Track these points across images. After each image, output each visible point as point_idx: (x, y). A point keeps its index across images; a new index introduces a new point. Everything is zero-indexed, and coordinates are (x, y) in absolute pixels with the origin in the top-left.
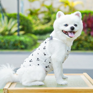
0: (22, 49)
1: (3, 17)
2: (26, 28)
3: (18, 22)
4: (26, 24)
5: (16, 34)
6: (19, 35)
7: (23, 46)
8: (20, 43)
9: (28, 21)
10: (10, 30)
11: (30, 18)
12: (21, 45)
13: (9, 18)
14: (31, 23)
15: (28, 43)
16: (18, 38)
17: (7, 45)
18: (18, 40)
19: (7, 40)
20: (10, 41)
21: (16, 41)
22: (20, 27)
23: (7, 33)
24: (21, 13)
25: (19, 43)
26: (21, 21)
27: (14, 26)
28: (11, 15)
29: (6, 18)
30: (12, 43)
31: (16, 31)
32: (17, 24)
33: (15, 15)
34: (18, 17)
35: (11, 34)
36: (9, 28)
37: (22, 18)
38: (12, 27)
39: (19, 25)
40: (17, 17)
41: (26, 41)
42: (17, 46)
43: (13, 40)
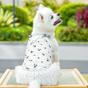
0: (18, 40)
2: (21, 20)
3: (13, 14)
4: (21, 16)
5: (12, 25)
6: (14, 27)
8: (15, 34)
9: (23, 13)
10: (6, 22)
11: (26, 10)
12: (16, 36)
13: (5, 10)
15: (23, 34)
16: (13, 30)
18: (14, 31)
19: (3, 32)
20: (6, 33)
21: (11, 32)
22: (16, 19)
23: (3, 24)
24: (16, 5)
25: (14, 35)
26: (17, 13)
29: (2, 10)
30: (8, 34)
31: (12, 23)
32: (13, 16)
33: (11, 7)
35: (6, 26)
36: (5, 20)
37: (18, 10)
38: (8, 19)
39: (15, 17)
40: (12, 9)
41: (21, 33)
43: (9, 32)
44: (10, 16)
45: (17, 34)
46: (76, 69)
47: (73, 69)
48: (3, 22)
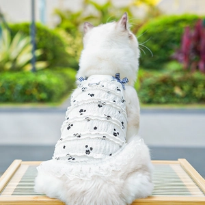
0: (42, 101)
2: (50, 56)
3: (32, 42)
4: (50, 45)
5: (29, 68)
6: (34, 70)
7: (44, 95)
8: (37, 88)
9: (54, 39)
10: (15, 61)
12: (39, 92)
13: (13, 33)
14: (62, 44)
15: (54, 88)
16: (32, 77)
17: (8, 93)
18: (34, 81)
19: (9, 83)
20: (16, 84)
21: (28, 84)
22: (38, 53)
23: (8, 66)
24: (38, 21)
25: (35, 89)
26: (41, 39)
27: (23, 51)
28: (17, 26)
29: (6, 33)
30: (19, 88)
31: (30, 62)
32: (30, 47)
33: (27, 26)
34: (32, 30)
35: (17, 69)
36: (13, 55)
38: (20, 53)
39: (36, 47)
40: (30, 30)
41: (51, 84)
42: (31, 95)
43: (21, 82)
44: (25, 47)
45: (40, 87)
46: (185, 160)
47: (177, 160)
48: (8, 60)
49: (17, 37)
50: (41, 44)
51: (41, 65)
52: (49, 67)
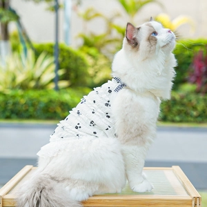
1: (25, 50)
2: (72, 75)
3: (55, 62)
4: (73, 65)
5: (52, 86)
6: (57, 89)
8: (60, 106)
9: (77, 59)
10: (39, 78)
11: (83, 55)
13: (37, 53)
14: (84, 65)
16: (55, 95)
17: (31, 109)
18: (57, 99)
20: (39, 102)
21: (51, 101)
22: (61, 72)
23: (32, 84)
24: (62, 42)
26: (64, 60)
27: (46, 70)
28: (42, 46)
29: (31, 53)
30: (42, 105)
31: (52, 81)
32: (54, 67)
34: (55, 51)
35: (40, 87)
36: (37, 74)
37: (65, 54)
38: (43, 72)
39: (59, 67)
42: (55, 112)
43: (44, 100)
44: (48, 67)
45: (64, 105)
46: (178, 167)
47: (171, 167)
48: (32, 79)
49: (42, 57)
50: (64, 64)
51: (63, 84)
52: (71, 86)
